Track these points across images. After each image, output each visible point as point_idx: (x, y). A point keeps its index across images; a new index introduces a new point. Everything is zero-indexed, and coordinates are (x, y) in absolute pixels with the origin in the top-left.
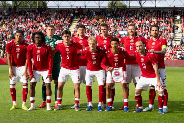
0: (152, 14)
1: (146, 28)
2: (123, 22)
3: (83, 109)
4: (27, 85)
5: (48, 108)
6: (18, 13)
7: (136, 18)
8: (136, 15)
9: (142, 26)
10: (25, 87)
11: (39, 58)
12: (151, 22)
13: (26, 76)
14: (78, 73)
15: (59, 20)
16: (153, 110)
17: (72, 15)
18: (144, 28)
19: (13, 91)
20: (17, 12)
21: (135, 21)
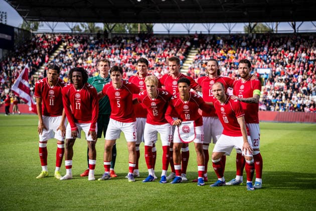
0: (312, 43)
1: (300, 64)
2: (264, 55)
3: (140, 179)
4: (62, 143)
5: (91, 177)
6: (111, 41)
7: (286, 49)
8: (286, 44)
9: (295, 61)
10: (60, 146)
11: (78, 105)
12: (310, 55)
13: (62, 131)
14: (133, 127)
15: (169, 52)
16: (241, 184)
17: (188, 44)
18: (297, 64)
19: (44, 151)
20: (109, 40)
21: (283, 53)
